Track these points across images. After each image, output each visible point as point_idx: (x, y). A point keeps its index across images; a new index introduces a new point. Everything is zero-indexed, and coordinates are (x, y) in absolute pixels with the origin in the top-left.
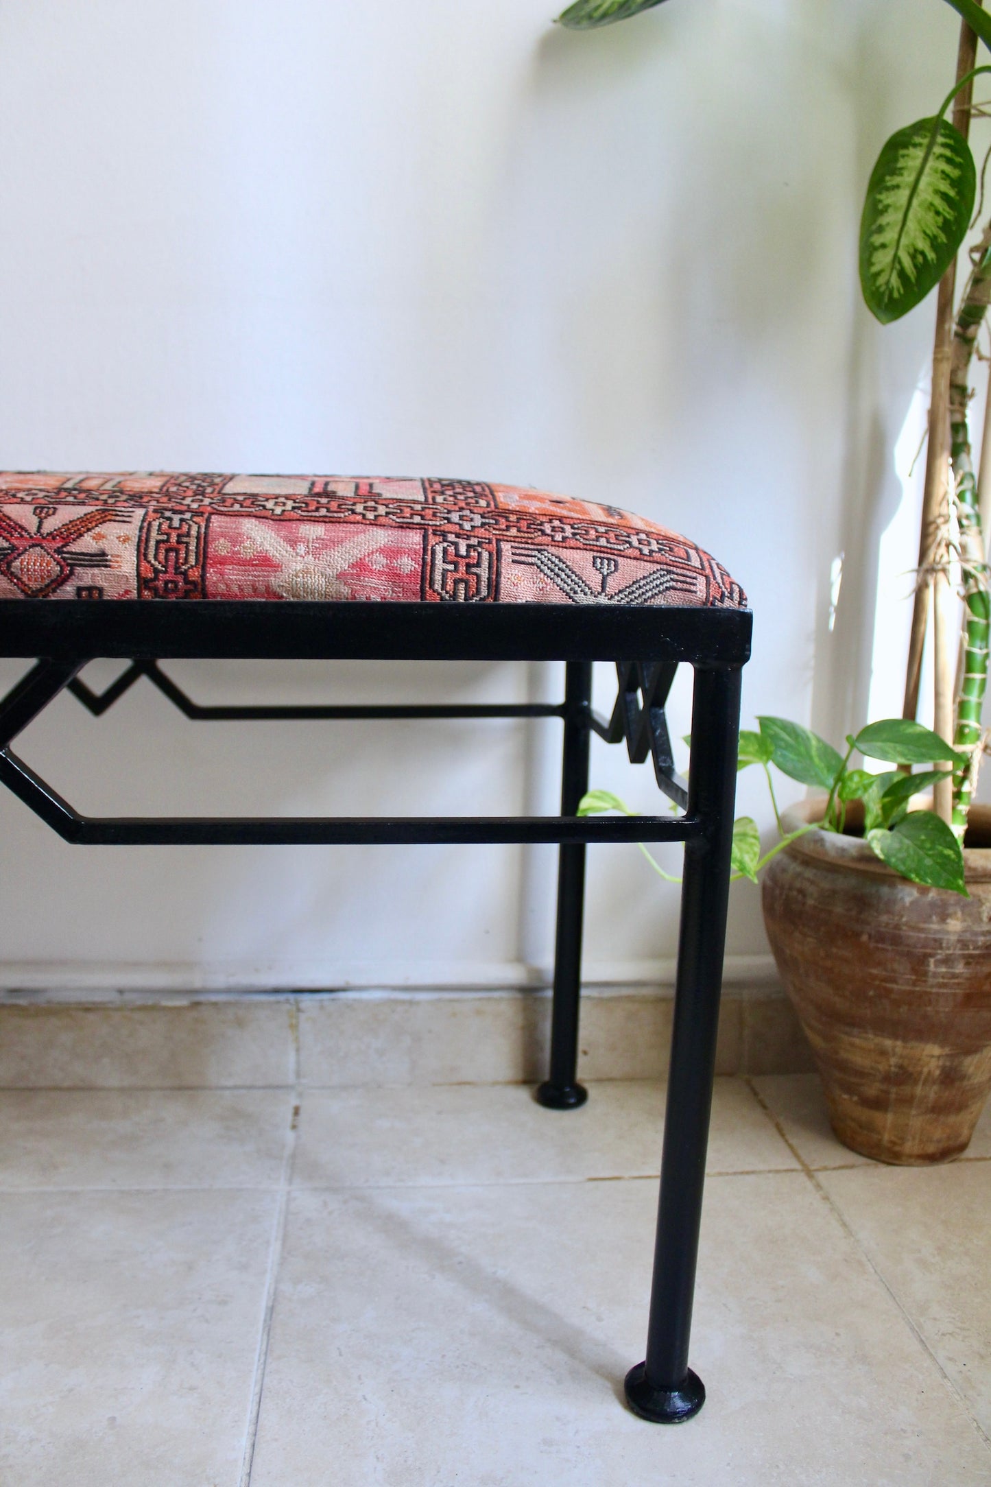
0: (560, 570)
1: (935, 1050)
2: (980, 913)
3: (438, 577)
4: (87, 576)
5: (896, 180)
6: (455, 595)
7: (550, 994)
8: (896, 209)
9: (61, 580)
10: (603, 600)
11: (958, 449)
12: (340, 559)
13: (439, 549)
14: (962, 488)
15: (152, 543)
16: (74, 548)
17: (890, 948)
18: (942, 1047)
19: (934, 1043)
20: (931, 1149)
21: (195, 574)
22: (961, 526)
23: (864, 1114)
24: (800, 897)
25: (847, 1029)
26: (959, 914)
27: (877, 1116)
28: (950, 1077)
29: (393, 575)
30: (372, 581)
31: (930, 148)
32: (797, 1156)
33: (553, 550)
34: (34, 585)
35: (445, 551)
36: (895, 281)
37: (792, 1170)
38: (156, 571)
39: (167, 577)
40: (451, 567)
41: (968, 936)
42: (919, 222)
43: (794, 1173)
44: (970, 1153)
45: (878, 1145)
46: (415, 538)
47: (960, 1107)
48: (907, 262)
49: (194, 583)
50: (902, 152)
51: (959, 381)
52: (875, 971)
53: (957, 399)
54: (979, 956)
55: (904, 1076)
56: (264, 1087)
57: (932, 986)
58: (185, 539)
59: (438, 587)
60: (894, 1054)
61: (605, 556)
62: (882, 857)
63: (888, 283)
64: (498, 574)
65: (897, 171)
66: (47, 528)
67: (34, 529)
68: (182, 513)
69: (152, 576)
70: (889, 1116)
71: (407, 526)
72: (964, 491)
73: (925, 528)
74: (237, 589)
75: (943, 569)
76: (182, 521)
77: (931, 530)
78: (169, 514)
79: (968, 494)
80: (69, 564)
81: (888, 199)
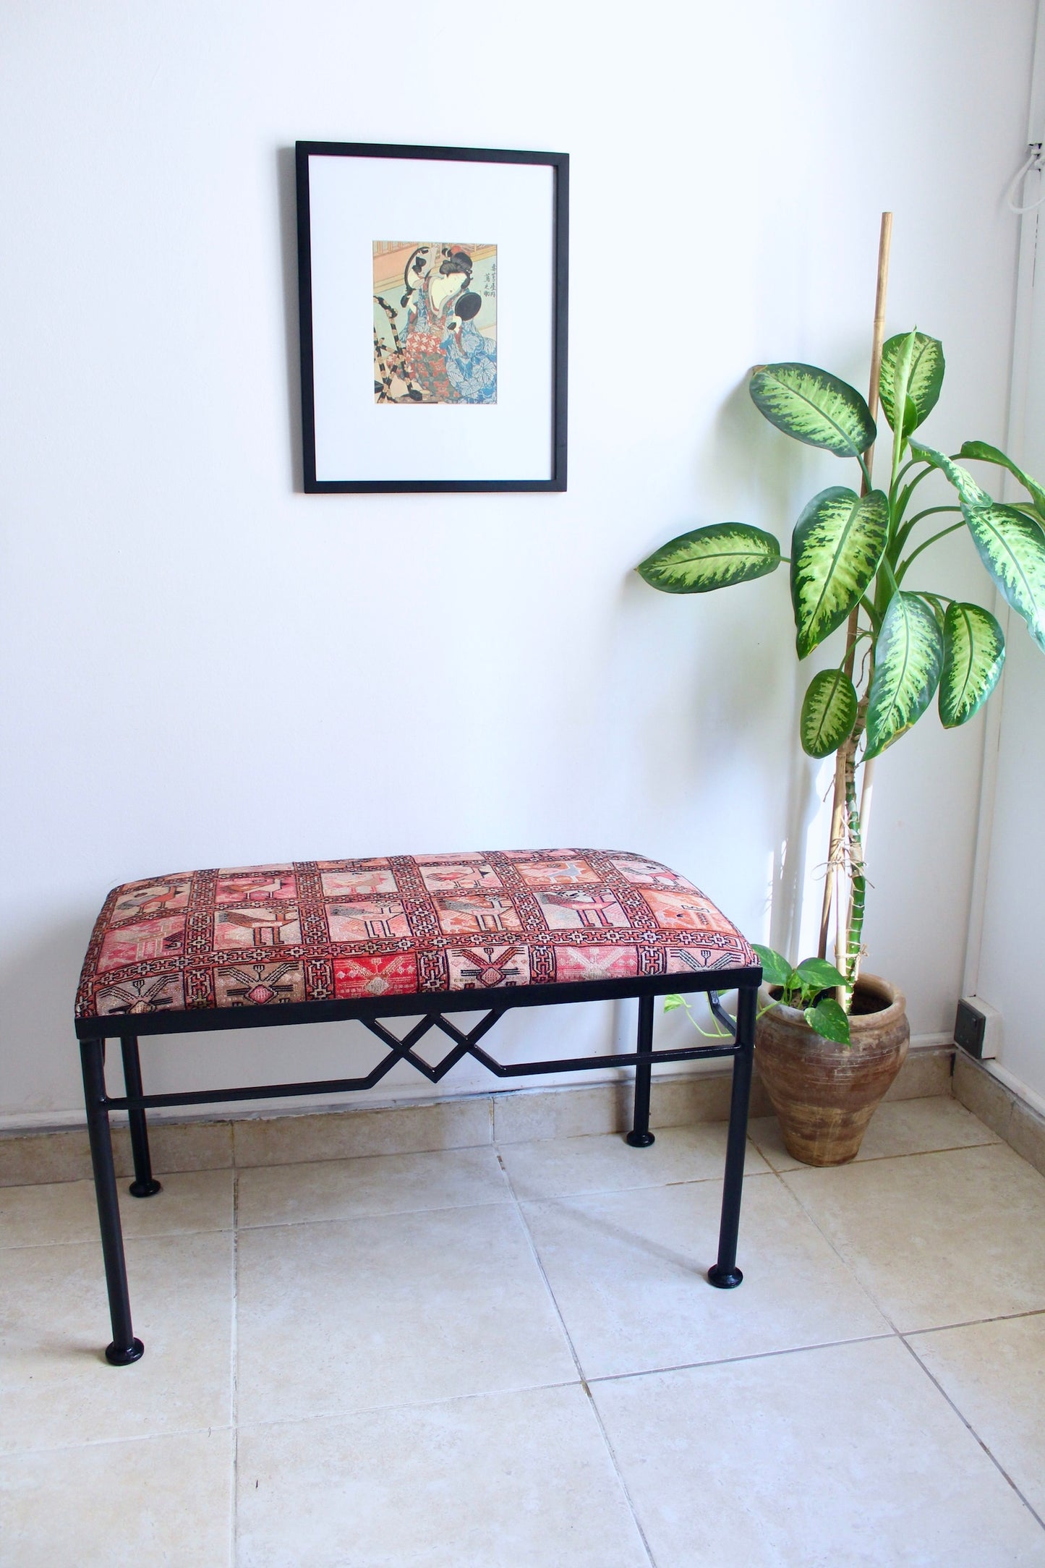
0: (689, 958)
1: (839, 1111)
2: (858, 1047)
3: (644, 966)
4: (510, 978)
5: (819, 698)
6: (650, 972)
7: (633, 1083)
8: (819, 713)
9: (500, 981)
10: (704, 969)
11: (850, 797)
12: (606, 963)
13: (643, 954)
14: (851, 821)
15: (535, 963)
16: (505, 967)
17: (815, 1065)
18: (841, 1108)
19: (838, 1108)
20: (838, 1158)
21: (552, 974)
22: (851, 842)
23: (803, 1142)
24: (770, 1038)
25: (795, 1102)
26: (849, 1048)
27: (810, 1143)
28: (846, 1123)
29: (627, 967)
30: (618, 971)
31: (836, 684)
32: (770, 1165)
33: (685, 949)
34: (490, 983)
35: (646, 955)
36: (818, 743)
37: (768, 1173)
38: (538, 974)
39: (542, 976)
40: (648, 962)
41: (853, 1059)
42: (830, 722)
43: (769, 1175)
44: (857, 1158)
45: (811, 1157)
46: (633, 950)
47: (852, 1137)
48: (824, 739)
49: (552, 977)
50: (822, 684)
51: (851, 760)
52: (808, 1076)
53: (849, 769)
54: (859, 1067)
55: (823, 1124)
56: (474, 1147)
57: (837, 1082)
58: (547, 960)
59: (643, 970)
60: (818, 1113)
61: (706, 950)
62: (811, 1025)
63: (815, 744)
64: (666, 963)
65: (820, 694)
66: (493, 960)
67: (488, 961)
68: (542, 946)
69: (536, 976)
70: (817, 1143)
71: (628, 945)
72: (852, 822)
73: (832, 841)
74: (567, 978)
75: (841, 863)
76: (544, 950)
77: (835, 843)
78: (537, 947)
79: (854, 824)
80: (504, 974)
81: (816, 706)
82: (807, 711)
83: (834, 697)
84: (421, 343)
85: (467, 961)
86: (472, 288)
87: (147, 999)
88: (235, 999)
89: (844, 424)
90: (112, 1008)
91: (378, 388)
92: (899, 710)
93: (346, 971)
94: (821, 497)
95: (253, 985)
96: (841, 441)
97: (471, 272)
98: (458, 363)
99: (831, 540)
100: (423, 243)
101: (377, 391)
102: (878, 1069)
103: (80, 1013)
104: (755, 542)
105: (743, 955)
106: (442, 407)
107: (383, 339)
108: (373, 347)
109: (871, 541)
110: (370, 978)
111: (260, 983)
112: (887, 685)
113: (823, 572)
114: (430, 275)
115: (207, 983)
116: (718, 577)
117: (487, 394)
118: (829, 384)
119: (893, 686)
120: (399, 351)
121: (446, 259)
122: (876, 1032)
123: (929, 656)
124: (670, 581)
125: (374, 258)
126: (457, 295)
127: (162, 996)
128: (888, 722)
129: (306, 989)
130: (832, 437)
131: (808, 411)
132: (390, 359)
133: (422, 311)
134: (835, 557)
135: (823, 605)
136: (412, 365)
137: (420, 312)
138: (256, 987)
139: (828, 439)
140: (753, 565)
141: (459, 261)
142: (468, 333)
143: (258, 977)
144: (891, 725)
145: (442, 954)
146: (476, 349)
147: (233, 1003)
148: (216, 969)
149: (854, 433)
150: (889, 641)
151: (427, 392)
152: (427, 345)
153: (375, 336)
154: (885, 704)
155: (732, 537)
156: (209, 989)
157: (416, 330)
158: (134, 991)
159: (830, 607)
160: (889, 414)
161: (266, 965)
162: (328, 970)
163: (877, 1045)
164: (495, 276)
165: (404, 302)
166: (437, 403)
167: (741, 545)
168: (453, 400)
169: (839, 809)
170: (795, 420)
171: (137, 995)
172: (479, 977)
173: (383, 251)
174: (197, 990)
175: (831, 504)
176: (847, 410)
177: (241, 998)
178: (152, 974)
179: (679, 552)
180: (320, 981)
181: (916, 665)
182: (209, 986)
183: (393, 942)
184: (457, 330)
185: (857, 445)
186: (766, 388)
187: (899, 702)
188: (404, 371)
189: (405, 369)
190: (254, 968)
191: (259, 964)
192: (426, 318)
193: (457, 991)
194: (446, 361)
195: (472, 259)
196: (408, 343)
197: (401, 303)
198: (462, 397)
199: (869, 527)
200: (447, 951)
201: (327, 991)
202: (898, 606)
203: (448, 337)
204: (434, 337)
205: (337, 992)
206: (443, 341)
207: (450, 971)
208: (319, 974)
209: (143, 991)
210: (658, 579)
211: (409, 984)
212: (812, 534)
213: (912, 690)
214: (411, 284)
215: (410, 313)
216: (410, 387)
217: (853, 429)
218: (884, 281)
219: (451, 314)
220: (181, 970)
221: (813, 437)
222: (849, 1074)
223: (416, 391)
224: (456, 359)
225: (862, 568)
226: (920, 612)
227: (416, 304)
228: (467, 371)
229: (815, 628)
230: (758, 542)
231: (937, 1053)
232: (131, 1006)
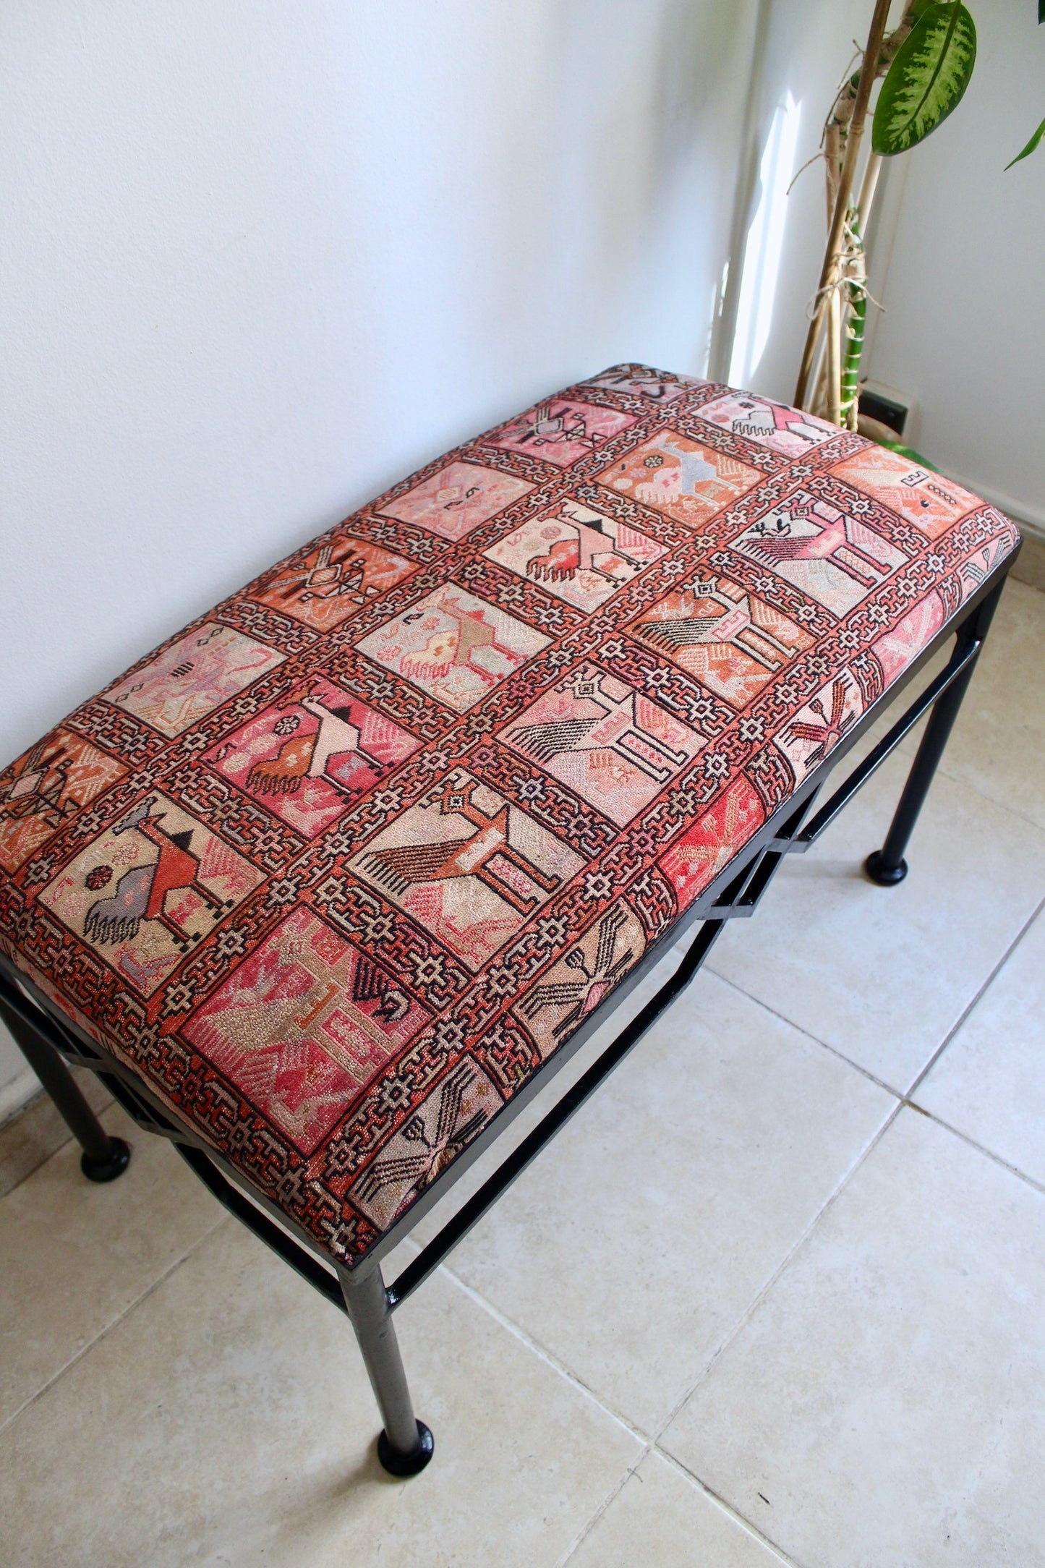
0: (976, 571)
3: (947, 614)
10: (988, 576)
12: (921, 636)
13: (945, 596)
15: (866, 689)
21: (880, 691)
29: (936, 625)
33: (969, 560)
39: (871, 701)
40: (949, 603)
46: (935, 598)
58: (875, 675)
61: (984, 548)
64: (962, 592)
65: (924, 51)
66: (830, 720)
67: (824, 725)
68: (860, 657)
71: (928, 591)
72: (854, 226)
76: (865, 663)
78: (857, 662)
80: (841, 731)
81: (914, 73)
85: (807, 743)
87: (443, 1143)
93: (684, 870)
110: (713, 856)
115: (523, 1045)
127: (465, 1120)
129: (646, 940)
143: (584, 976)
145: (772, 750)
148: (516, 1010)
158: (417, 1147)
162: (662, 887)
171: (426, 1151)
172: (821, 756)
174: (513, 1067)
178: (420, 1096)
180: (661, 913)
182: (527, 1050)
183: (698, 770)
190: (569, 964)
200: (775, 740)
201: (669, 919)
205: (680, 909)
208: (656, 903)
209: (430, 1137)
211: (754, 828)
220: (462, 1054)
232: (425, 1174)
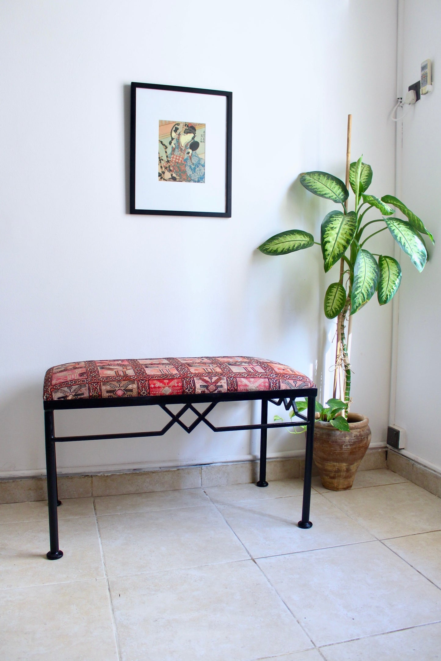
0: (289, 384)
1: (345, 464)
2: (352, 436)
3: (271, 386)
4: (219, 389)
5: (331, 294)
6: (274, 389)
7: (259, 462)
8: (332, 300)
9: (215, 390)
10: (295, 388)
11: (343, 339)
12: (257, 384)
13: (271, 382)
15: (229, 383)
16: (217, 385)
17: (335, 444)
18: (346, 463)
20: (345, 487)
21: (236, 388)
22: (344, 356)
23: (330, 481)
24: (316, 435)
25: (327, 462)
26: (348, 436)
27: (333, 480)
28: (348, 470)
29: (265, 386)
30: (261, 387)
31: (337, 288)
32: (317, 492)
33: (287, 380)
34: (211, 391)
35: (272, 382)
36: (331, 313)
37: (317, 494)
38: (230, 388)
39: (232, 388)
40: (273, 385)
41: (350, 440)
42: (336, 303)
44: (352, 488)
45: (333, 487)
46: (267, 380)
47: (350, 477)
48: (334, 310)
49: (236, 389)
50: (332, 288)
51: (342, 324)
52: (332, 449)
53: (342, 328)
54: (353, 444)
55: (339, 471)
56: (194, 488)
57: (344, 451)
58: (234, 383)
59: (271, 388)
60: (337, 466)
61: (295, 381)
62: (333, 426)
63: (330, 313)
64: (280, 385)
65: (332, 292)
66: (212, 382)
67: (210, 382)
68: (231, 377)
69: (229, 388)
70: (336, 480)
71: (265, 378)
72: (344, 348)
73: (336, 356)
74: (242, 390)
75: (341, 365)
76: (232, 379)
77: (338, 356)
78: (229, 378)
79: (345, 349)
80: (217, 387)
81: (330, 297)
82: (327, 299)
83: (337, 293)
84: (176, 159)
85: (202, 382)
86: (196, 139)
87: (74, 394)
88: (110, 394)
89: (337, 192)
90: (59, 397)
91: (160, 175)
92: (363, 295)
93: (154, 384)
94: (331, 214)
95: (117, 389)
96: (336, 198)
97: (196, 133)
98: (190, 167)
99: (336, 228)
100: (178, 122)
101: (159, 176)
102: (360, 445)
103: (46, 399)
104: (304, 236)
105: (309, 383)
106: (184, 183)
107: (162, 156)
108: (158, 160)
109: (351, 228)
110: (164, 387)
111: (120, 388)
112: (358, 284)
113: (333, 239)
114: (180, 133)
115: (98, 388)
116: (291, 248)
117: (201, 179)
118: (330, 178)
119: (361, 284)
120: (168, 161)
121: (186, 128)
122: (359, 430)
123: (374, 273)
124: (272, 252)
125: (159, 126)
126: (190, 142)
127: (80, 392)
128: (359, 299)
129: (138, 391)
130: (332, 196)
131: (323, 187)
132: (165, 164)
133: (177, 147)
134: (338, 234)
135: (334, 252)
136: (173, 167)
137: (176, 148)
138: (118, 390)
139: (331, 197)
140: (304, 244)
141: (191, 129)
142: (194, 156)
143: (119, 386)
144: (360, 300)
145: (192, 379)
146: (197, 162)
147: (109, 396)
148: (101, 383)
149: (340, 195)
150: (359, 267)
151: (179, 177)
152: (178, 160)
153: (159, 155)
154: (358, 292)
155: (295, 235)
156: (99, 390)
157: (175, 154)
158: (68, 391)
159: (336, 252)
160: (353, 188)
161: (122, 382)
162: (147, 384)
163: (359, 435)
164: (204, 135)
165: (170, 143)
166: (182, 182)
167: (299, 237)
168: (188, 181)
169: (339, 343)
170: (318, 190)
171: (69, 392)
172: (207, 388)
173: (163, 124)
174: (94, 390)
175: (335, 216)
176: (337, 187)
177: (112, 394)
178: (75, 385)
179: (275, 241)
180: (144, 388)
181: (369, 277)
182: (99, 389)
183: (172, 375)
184: (190, 154)
185: (341, 200)
186: (306, 180)
187: (363, 291)
188: (170, 169)
189: (170, 168)
190: (117, 383)
191: (119, 381)
192: (178, 149)
193: (198, 394)
194: (186, 166)
195: (196, 129)
196: (171, 159)
197: (169, 144)
198: (192, 180)
199: (349, 223)
200: (194, 378)
201: (147, 392)
202: (361, 254)
203: (186, 157)
204: (181, 157)
205: (151, 393)
206: (185, 159)
207: (196, 385)
208: (143, 385)
209: (72, 391)
210: (267, 251)
211: (179, 390)
212: (328, 226)
213: (368, 287)
214: (173, 137)
215: (172, 147)
216: (172, 175)
217: (340, 194)
218: (350, 139)
219: (188, 148)
220: (87, 383)
221: (325, 196)
222: (349, 447)
223: (174, 177)
224: (190, 166)
225: (348, 237)
226: (369, 257)
227: (175, 144)
228: (194, 170)
229: (331, 260)
230: (305, 236)
231: (380, 450)
232: (67, 396)
